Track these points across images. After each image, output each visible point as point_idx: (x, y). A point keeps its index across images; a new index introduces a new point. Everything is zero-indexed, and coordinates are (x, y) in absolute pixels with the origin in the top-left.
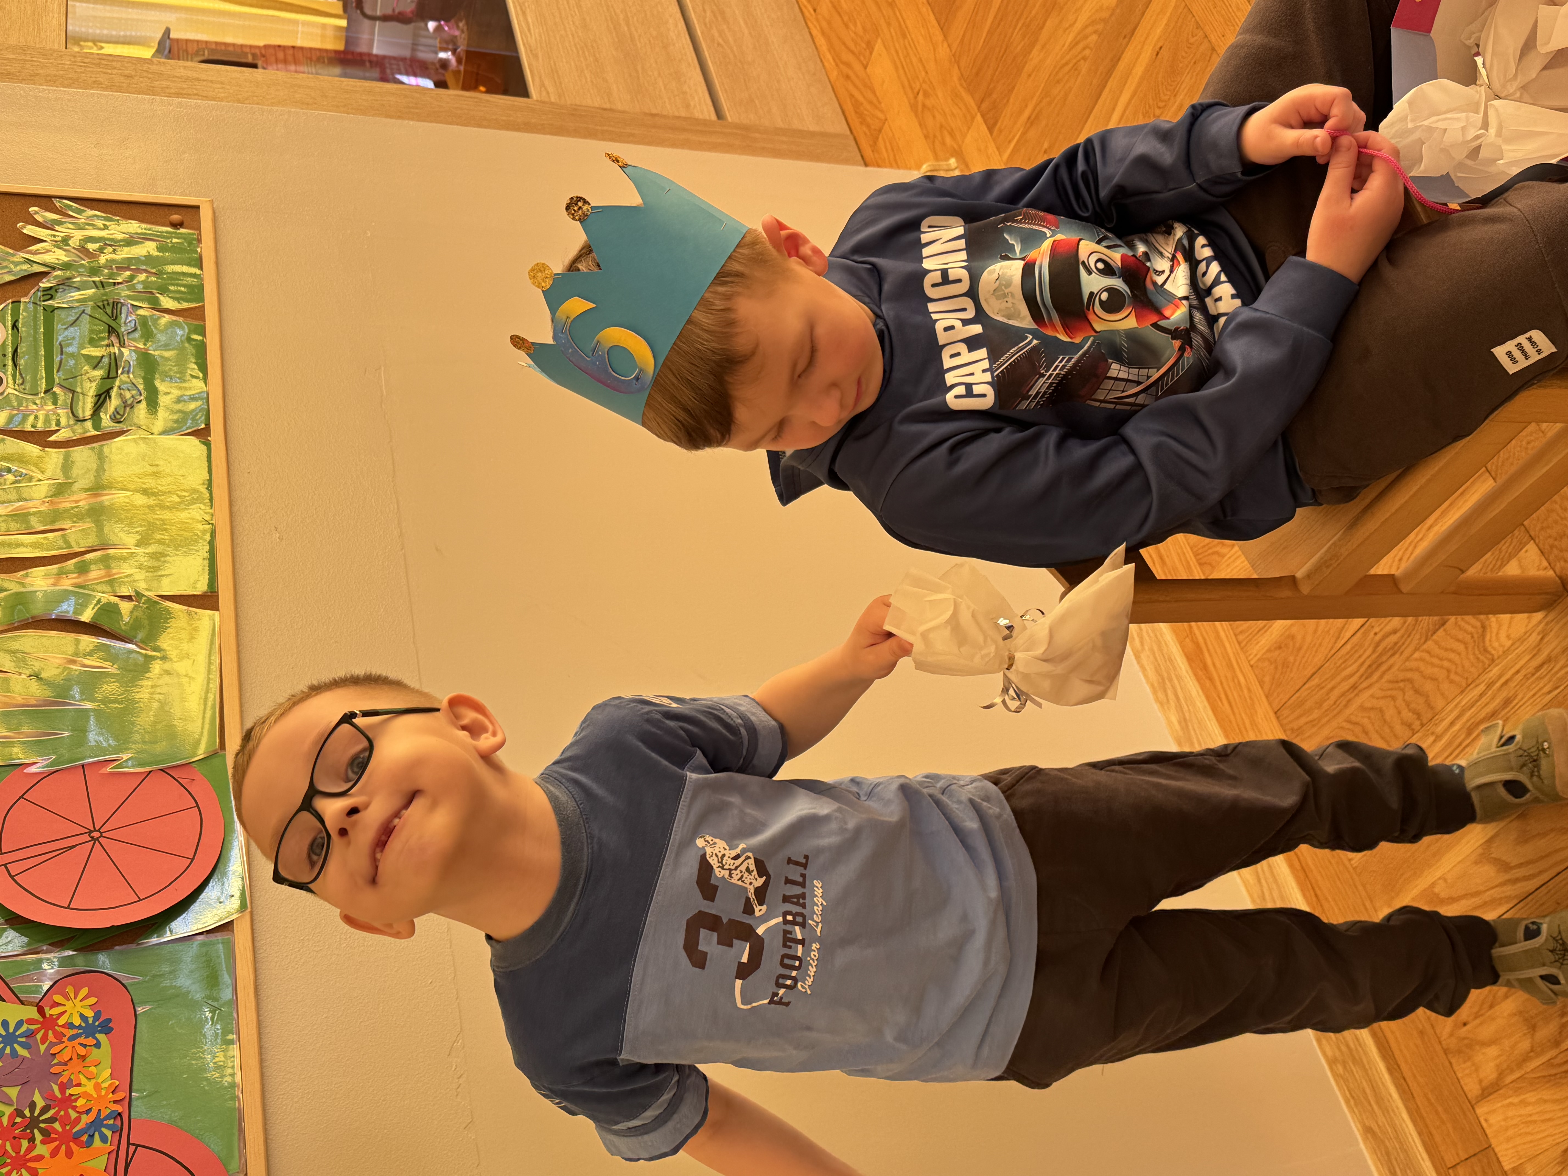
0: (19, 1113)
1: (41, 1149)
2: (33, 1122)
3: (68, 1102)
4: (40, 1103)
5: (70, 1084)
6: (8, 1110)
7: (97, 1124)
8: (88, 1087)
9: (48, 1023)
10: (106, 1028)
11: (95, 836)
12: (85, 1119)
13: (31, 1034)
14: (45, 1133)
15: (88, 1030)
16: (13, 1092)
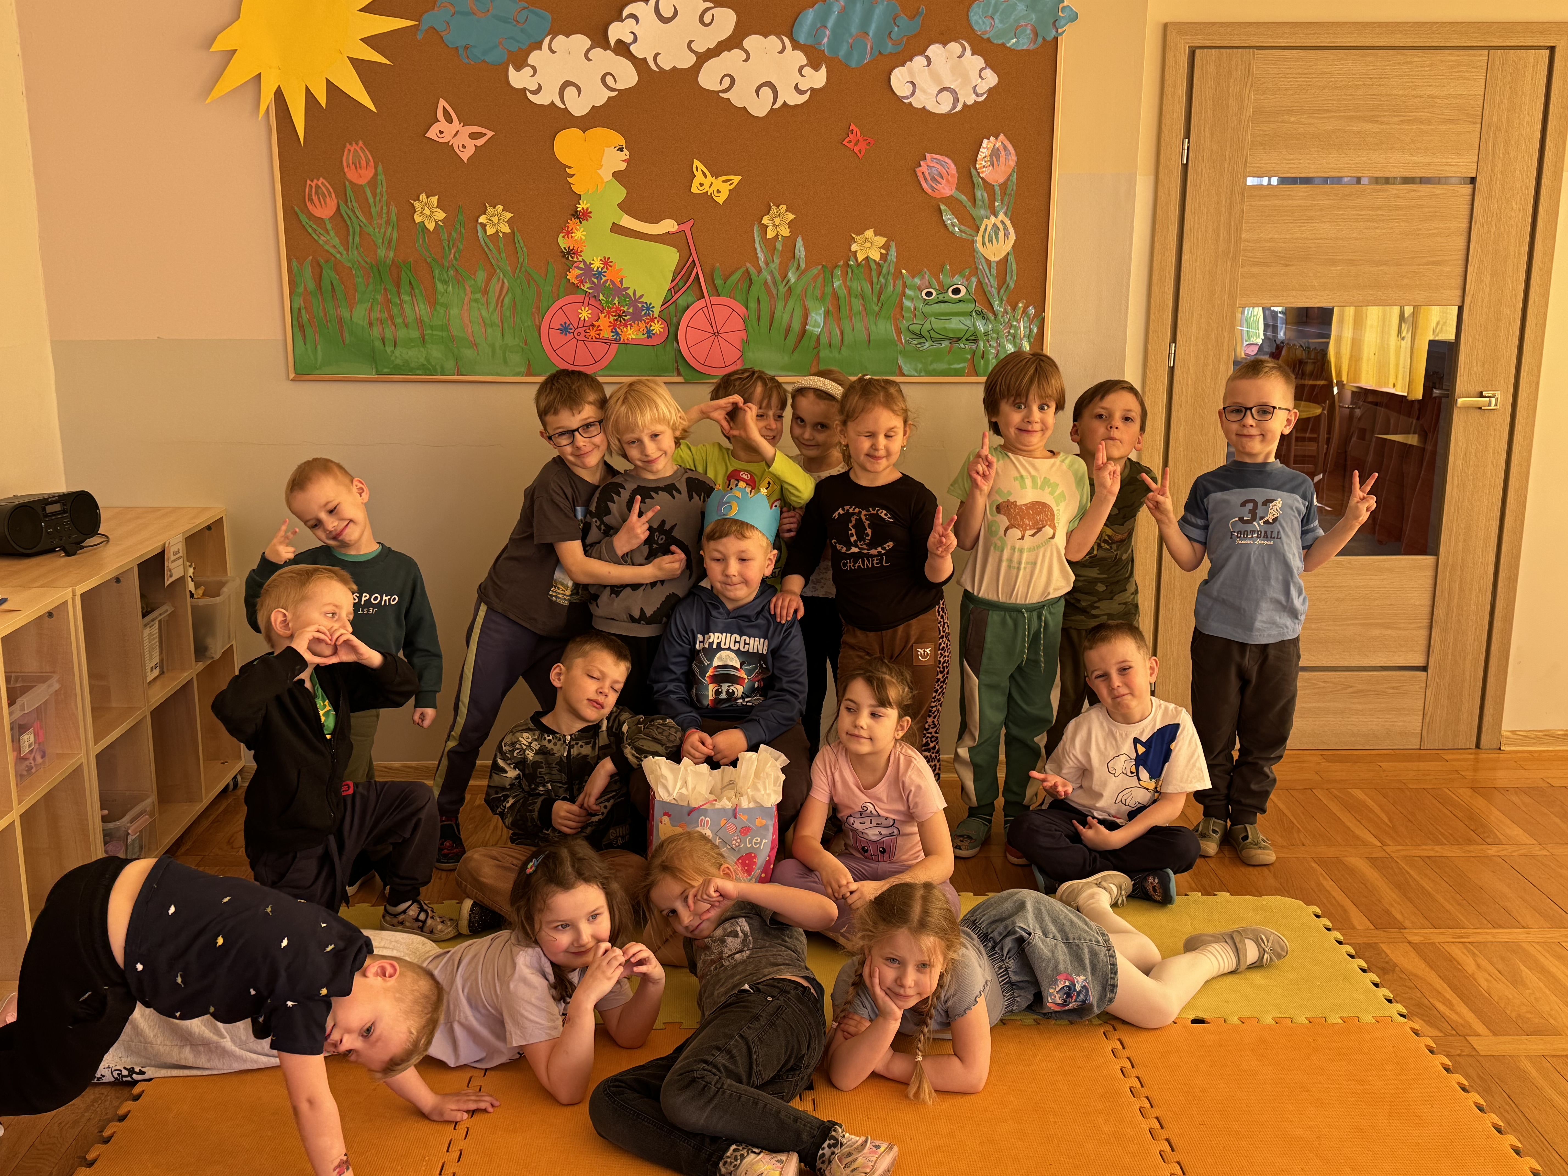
0: (624, 312)
1: (612, 319)
2: (620, 316)
3: (626, 326)
4: (626, 318)
5: (631, 326)
6: (625, 309)
7: (617, 334)
8: (630, 332)
9: (653, 320)
10: (648, 337)
11: (716, 334)
12: (619, 331)
13: (649, 315)
14: (617, 320)
15: (649, 332)
16: (631, 310)
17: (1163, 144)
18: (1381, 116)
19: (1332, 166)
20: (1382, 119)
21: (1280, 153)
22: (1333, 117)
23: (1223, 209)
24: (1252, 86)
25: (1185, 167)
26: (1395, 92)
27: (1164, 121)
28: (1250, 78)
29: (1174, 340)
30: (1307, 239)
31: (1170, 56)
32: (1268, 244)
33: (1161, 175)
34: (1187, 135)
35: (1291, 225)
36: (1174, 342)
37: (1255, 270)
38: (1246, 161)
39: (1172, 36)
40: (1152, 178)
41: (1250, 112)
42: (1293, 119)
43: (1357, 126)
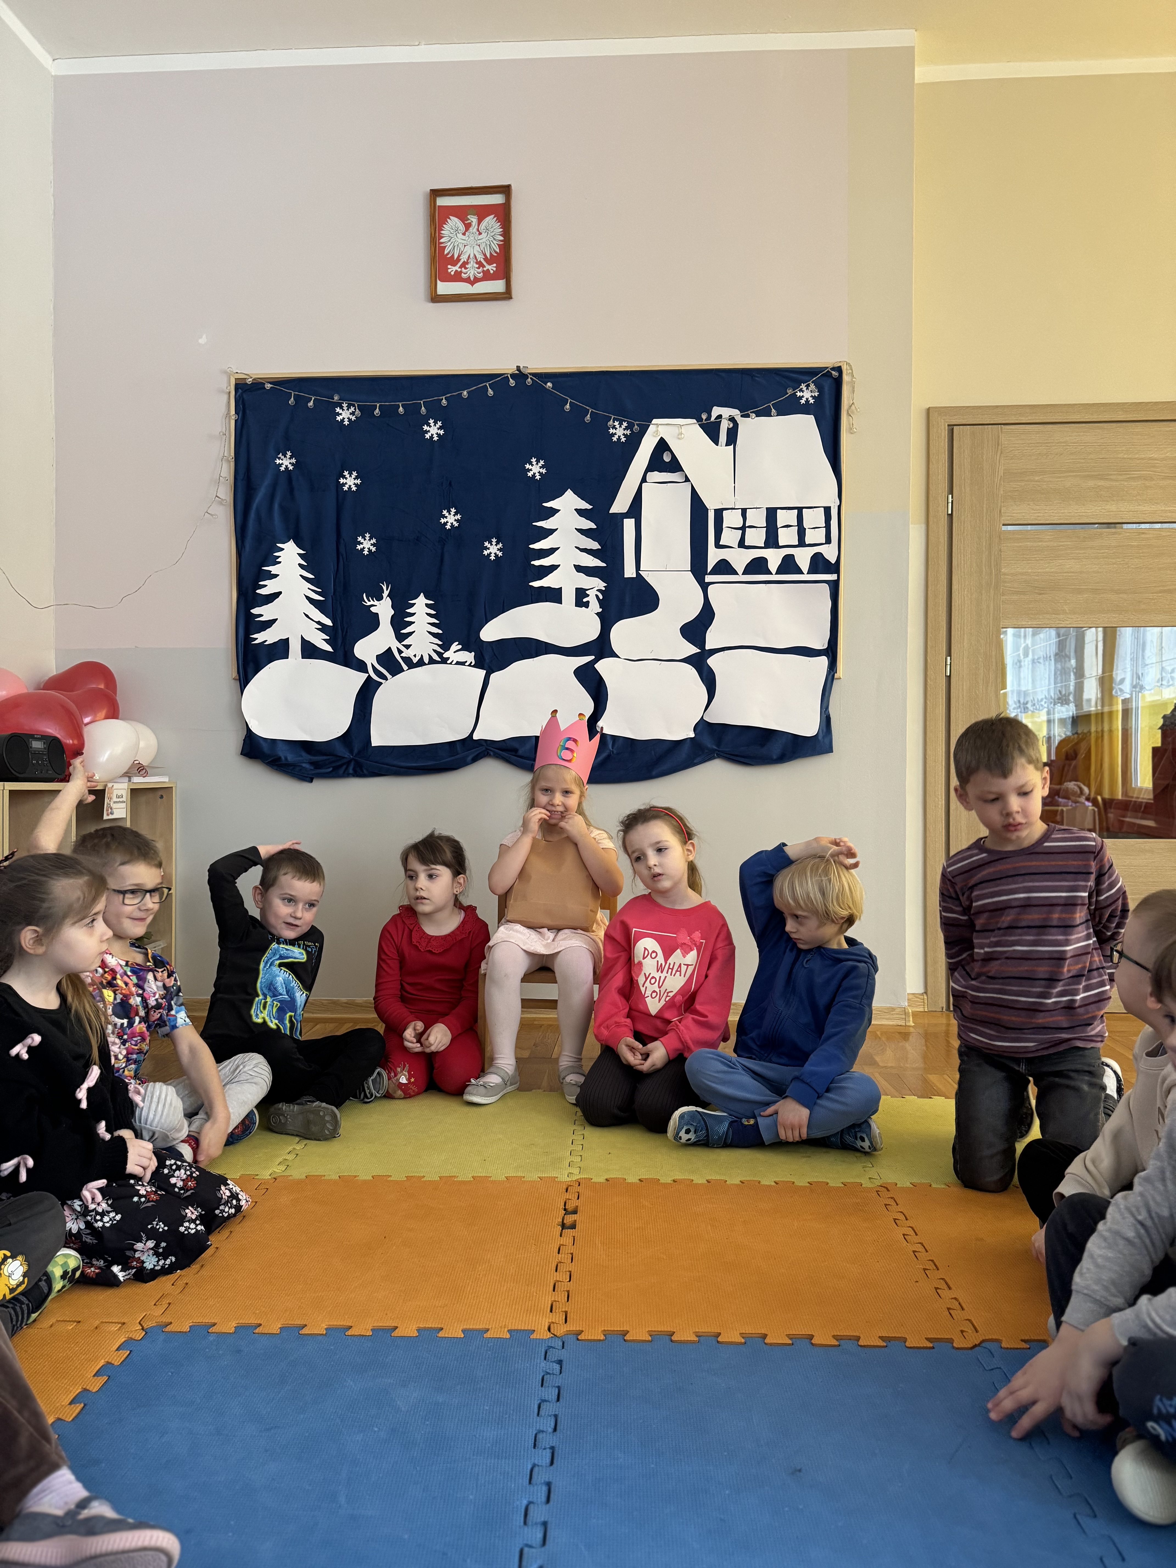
17: (931, 499)
18: (1111, 475)
19: (1072, 514)
20: (1112, 477)
21: (1029, 504)
22: (1070, 476)
23: (984, 549)
24: (1001, 453)
25: (951, 516)
26: (1120, 456)
27: (931, 482)
28: (1000, 448)
29: (949, 654)
30: (1056, 573)
31: (933, 431)
32: (1024, 577)
33: (931, 523)
34: (951, 492)
35: (1042, 562)
36: (950, 656)
37: (1015, 597)
38: (1000, 511)
39: (934, 416)
40: (923, 526)
41: (1001, 473)
42: (1037, 478)
43: (1091, 483)
